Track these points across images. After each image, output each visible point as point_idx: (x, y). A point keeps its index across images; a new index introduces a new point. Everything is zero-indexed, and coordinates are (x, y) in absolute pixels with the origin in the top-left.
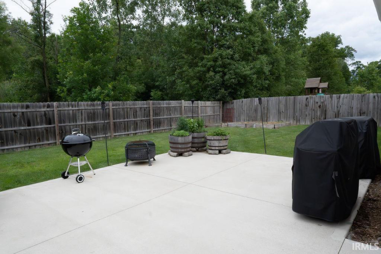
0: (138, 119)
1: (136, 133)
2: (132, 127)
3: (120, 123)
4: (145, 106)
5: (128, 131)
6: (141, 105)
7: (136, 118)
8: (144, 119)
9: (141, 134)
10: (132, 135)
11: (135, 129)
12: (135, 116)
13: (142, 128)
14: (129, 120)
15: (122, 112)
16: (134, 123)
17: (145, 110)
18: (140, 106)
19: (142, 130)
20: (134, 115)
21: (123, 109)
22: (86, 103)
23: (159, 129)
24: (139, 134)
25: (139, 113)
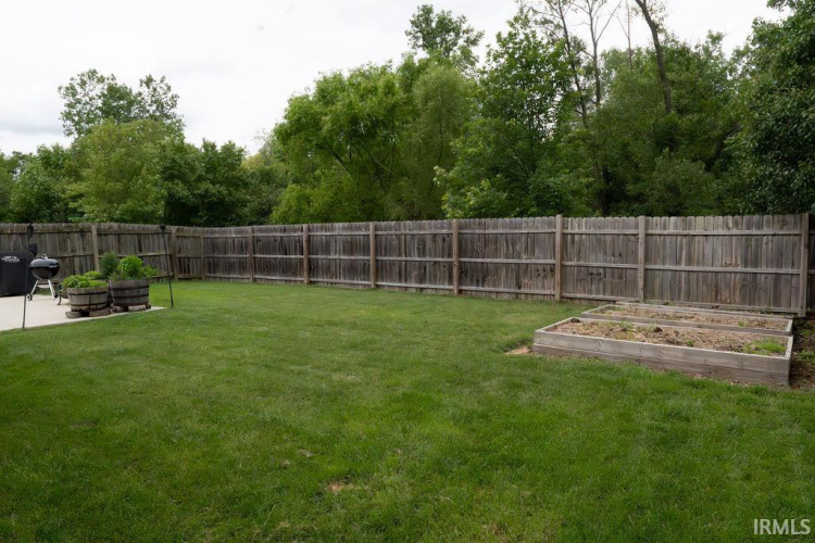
0: (428, 259)
1: (422, 289)
2: (414, 273)
3: (393, 263)
4: (444, 231)
5: (406, 281)
6: (436, 228)
7: (424, 255)
8: (440, 259)
9: (434, 292)
10: (414, 291)
11: (421, 279)
12: (422, 252)
13: (435, 278)
14: (409, 258)
15: (395, 243)
16: (420, 266)
17: (444, 240)
18: (433, 231)
19: (435, 283)
20: (418, 249)
21: (398, 236)
22: (341, 225)
23: (480, 288)
24: (429, 292)
25: (429, 245)
